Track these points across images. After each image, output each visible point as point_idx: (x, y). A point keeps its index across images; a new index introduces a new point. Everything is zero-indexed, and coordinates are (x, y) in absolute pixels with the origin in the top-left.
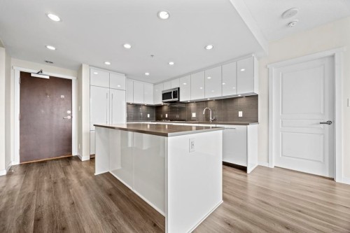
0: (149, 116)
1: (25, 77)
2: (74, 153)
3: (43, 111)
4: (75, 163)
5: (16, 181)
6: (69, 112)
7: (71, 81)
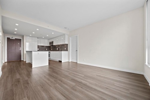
0: (47, 49)
1: (8, 39)
2: (22, 60)
3: (13, 48)
4: (22, 62)
5: (6, 64)
6: (20, 48)
7: (21, 39)
